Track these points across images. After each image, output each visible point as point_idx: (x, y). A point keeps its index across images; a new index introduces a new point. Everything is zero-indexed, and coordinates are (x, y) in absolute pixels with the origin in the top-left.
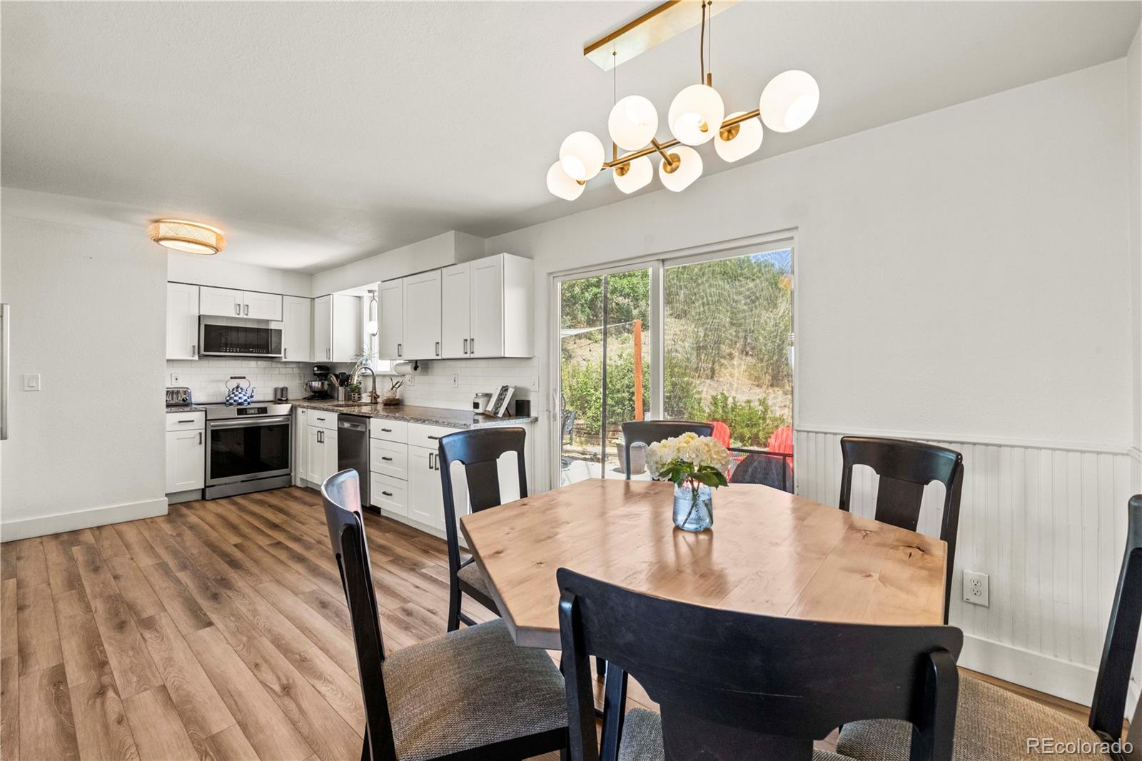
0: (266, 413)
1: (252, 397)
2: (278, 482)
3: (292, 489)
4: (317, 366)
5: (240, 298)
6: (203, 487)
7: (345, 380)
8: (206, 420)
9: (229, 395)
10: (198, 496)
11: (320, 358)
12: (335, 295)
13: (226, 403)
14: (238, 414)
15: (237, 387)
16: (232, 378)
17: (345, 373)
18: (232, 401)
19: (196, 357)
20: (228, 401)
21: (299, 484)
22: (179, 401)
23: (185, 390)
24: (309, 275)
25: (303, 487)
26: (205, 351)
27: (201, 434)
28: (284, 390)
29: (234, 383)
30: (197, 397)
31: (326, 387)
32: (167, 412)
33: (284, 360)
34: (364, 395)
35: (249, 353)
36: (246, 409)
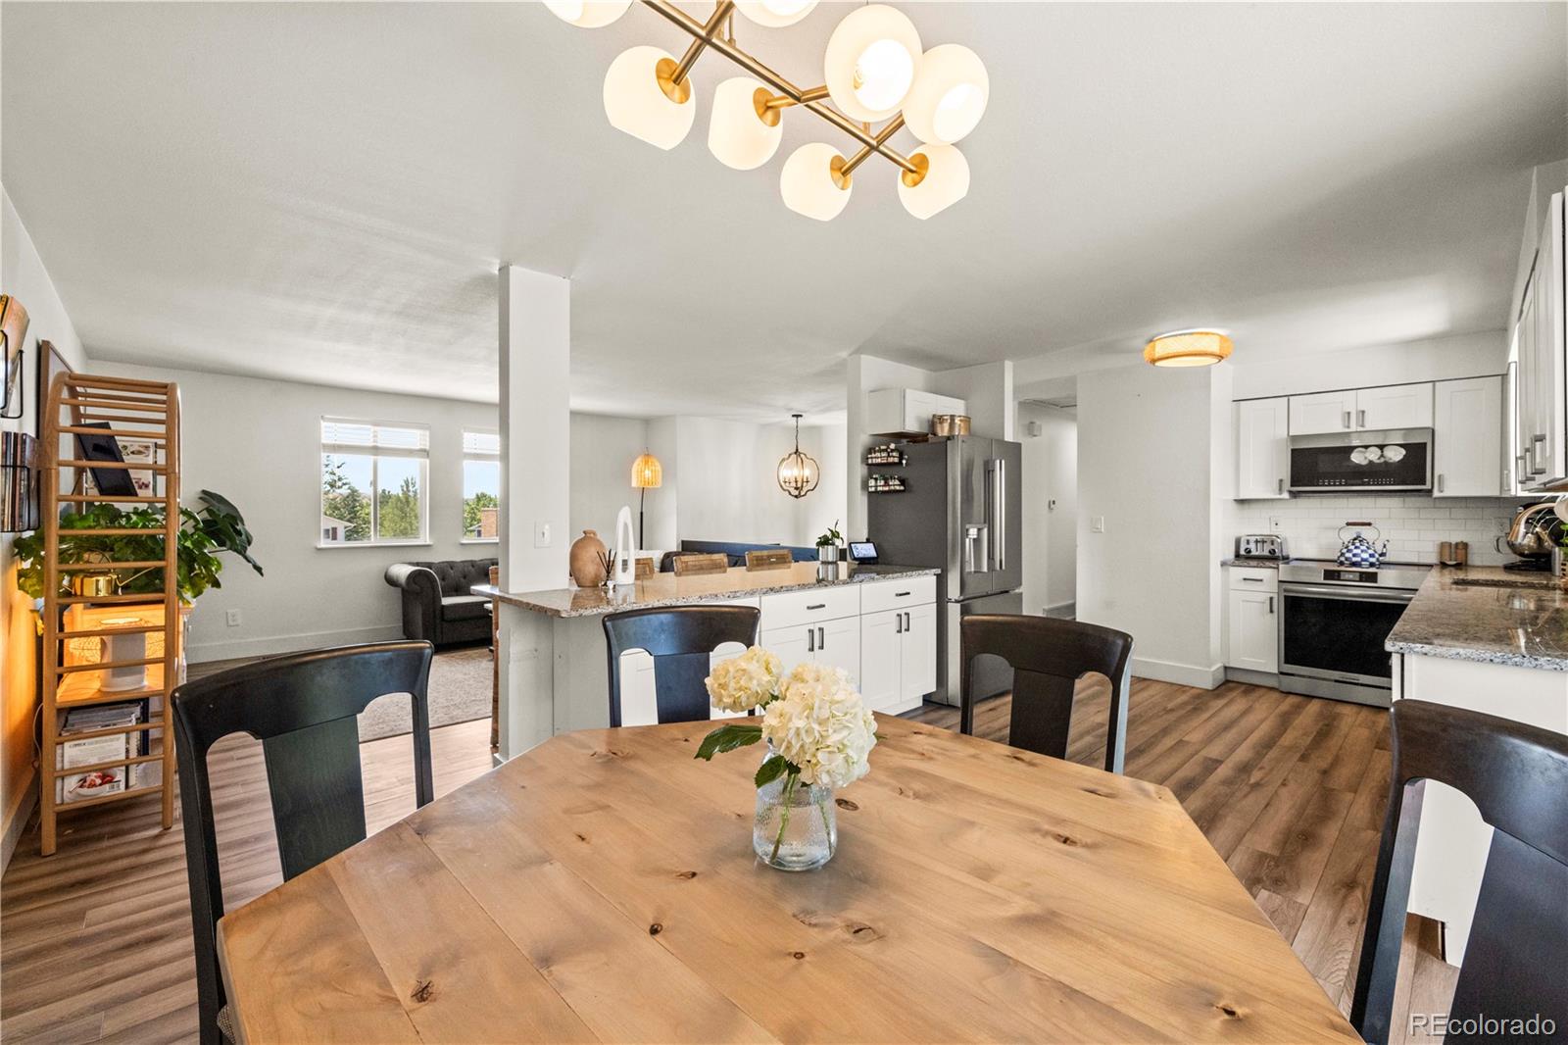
0: (1376, 582)
1: (1383, 554)
5: (1349, 403)
6: (1277, 672)
8: (1283, 582)
9: (1341, 550)
13: (1337, 561)
14: (1325, 579)
15: (1356, 539)
16: (1348, 524)
18: (1342, 559)
19: (1286, 495)
20: (1338, 558)
22: (1264, 553)
23: (1273, 539)
26: (1295, 486)
27: (1271, 599)
28: (1459, 547)
29: (1353, 532)
33: (1438, 493)
35: (1363, 484)
36: (1339, 572)
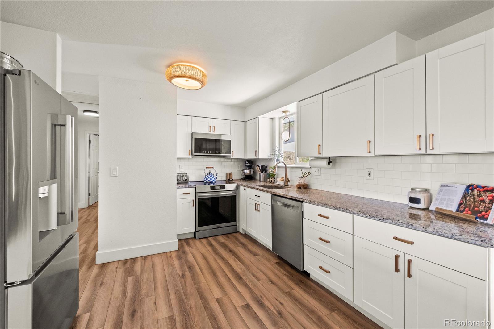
0: (225, 189)
1: (216, 178)
2: (230, 229)
3: (238, 234)
4: (248, 161)
5: (211, 122)
6: (195, 231)
7: (264, 169)
8: (196, 193)
9: (206, 177)
10: (192, 236)
11: (251, 156)
12: (259, 117)
13: (205, 183)
14: (211, 190)
15: (210, 173)
16: (207, 168)
17: (264, 165)
18: (207, 181)
19: (191, 157)
20: (205, 181)
21: (241, 232)
22: (182, 181)
23: (186, 174)
24: (243, 107)
25: (243, 233)
26: (195, 153)
27: (193, 201)
28: (231, 174)
29: (208, 171)
30: (191, 178)
31: (252, 173)
32: (177, 188)
33: (232, 157)
34: (278, 179)
35: (215, 153)
36: (215, 186)
